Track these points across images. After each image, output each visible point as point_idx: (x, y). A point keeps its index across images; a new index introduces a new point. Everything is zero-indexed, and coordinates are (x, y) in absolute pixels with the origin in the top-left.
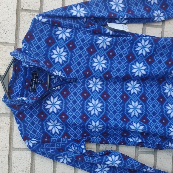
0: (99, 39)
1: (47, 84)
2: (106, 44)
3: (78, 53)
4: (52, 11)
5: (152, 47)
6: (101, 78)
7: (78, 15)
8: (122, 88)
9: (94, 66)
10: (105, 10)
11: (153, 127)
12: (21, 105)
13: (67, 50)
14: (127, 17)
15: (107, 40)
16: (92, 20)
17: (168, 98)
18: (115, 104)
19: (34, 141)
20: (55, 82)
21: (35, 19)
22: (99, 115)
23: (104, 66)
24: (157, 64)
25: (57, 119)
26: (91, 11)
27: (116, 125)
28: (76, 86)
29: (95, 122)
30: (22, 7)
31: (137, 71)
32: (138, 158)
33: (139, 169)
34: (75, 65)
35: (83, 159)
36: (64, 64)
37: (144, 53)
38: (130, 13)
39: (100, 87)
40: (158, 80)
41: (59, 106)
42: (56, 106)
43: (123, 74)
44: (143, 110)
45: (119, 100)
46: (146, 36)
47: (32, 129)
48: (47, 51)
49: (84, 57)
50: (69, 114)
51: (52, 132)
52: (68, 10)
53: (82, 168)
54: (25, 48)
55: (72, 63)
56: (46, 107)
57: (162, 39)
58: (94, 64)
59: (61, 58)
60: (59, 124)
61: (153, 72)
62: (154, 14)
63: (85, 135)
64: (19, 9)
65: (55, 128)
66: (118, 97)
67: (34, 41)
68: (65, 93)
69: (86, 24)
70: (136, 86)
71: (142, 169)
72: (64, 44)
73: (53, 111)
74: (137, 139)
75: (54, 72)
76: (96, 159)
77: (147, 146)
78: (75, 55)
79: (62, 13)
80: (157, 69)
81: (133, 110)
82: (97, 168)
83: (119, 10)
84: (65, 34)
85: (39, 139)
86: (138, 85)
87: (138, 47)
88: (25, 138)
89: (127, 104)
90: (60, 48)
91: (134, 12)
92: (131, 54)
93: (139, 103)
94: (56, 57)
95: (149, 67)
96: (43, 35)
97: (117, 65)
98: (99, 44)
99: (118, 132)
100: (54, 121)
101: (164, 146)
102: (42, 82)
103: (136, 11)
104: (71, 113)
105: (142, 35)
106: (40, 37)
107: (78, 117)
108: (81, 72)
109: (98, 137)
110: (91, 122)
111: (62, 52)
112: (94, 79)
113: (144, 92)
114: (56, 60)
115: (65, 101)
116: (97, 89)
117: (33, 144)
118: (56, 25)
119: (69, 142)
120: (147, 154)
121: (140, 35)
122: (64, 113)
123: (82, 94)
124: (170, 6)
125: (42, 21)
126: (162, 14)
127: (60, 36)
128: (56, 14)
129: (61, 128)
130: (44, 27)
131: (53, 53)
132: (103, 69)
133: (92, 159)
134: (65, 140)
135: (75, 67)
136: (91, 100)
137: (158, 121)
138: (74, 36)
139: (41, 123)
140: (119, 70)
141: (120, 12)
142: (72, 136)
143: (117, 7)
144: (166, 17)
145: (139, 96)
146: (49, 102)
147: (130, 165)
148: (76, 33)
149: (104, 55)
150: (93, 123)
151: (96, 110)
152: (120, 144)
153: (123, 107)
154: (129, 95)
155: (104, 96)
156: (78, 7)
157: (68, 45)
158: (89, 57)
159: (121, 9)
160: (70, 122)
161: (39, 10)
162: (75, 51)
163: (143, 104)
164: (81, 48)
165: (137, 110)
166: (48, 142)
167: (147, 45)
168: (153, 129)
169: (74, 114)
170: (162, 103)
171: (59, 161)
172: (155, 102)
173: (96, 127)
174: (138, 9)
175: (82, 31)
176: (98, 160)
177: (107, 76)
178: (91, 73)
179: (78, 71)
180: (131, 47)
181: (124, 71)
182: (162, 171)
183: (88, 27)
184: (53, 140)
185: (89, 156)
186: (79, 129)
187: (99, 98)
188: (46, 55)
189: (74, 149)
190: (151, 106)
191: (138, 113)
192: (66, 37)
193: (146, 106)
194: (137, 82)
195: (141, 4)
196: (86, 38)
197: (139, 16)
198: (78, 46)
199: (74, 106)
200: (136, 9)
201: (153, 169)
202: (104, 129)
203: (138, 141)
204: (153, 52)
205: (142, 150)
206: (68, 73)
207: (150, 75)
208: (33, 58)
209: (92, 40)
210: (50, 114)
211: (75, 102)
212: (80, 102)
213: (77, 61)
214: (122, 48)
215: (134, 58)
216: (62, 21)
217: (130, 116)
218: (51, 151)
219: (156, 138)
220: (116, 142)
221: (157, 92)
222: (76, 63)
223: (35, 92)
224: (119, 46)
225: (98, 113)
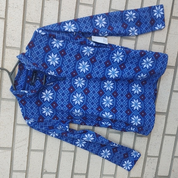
0: (85, 49)
1: (43, 80)
2: (90, 53)
3: (68, 58)
4: (50, 26)
5: (124, 57)
6: (84, 78)
7: (69, 31)
8: (100, 86)
9: (79, 69)
10: (90, 27)
11: (120, 116)
12: (23, 95)
13: (59, 56)
14: (107, 32)
15: (90, 50)
16: (80, 34)
17: (134, 95)
18: (93, 98)
19: (32, 120)
20: (49, 78)
21: (36, 32)
22: (81, 105)
23: (87, 69)
24: (128, 70)
25: (49, 106)
26: (80, 27)
27: (92, 113)
28: (65, 83)
29: (77, 110)
30: (26, 20)
31: (112, 74)
32: (108, 136)
33: (107, 144)
34: (65, 67)
35: (66, 135)
36: (57, 66)
37: (118, 61)
38: (110, 30)
39: (83, 84)
40: (129, 81)
41: (52, 97)
42: (49, 97)
43: (101, 76)
44: (114, 103)
45: (96, 95)
46: (122, 47)
47: (31, 112)
48: (44, 56)
49: (72, 61)
50: (59, 103)
51: (45, 115)
52: (62, 26)
53: (66, 140)
54: (28, 54)
55: (63, 66)
56: (42, 97)
57: (133, 52)
58: (80, 68)
59: (55, 62)
60: (51, 110)
61: (124, 76)
62: (129, 30)
63: (70, 118)
64: (24, 22)
65: (47, 112)
66: (96, 92)
67: (35, 48)
68: (56, 87)
69: (75, 37)
70: (111, 85)
71: (110, 144)
72: (58, 52)
73: (47, 100)
74: (108, 123)
75: (48, 73)
76: (76, 136)
77: (115, 129)
78: (65, 60)
79: (56, 29)
80: (127, 73)
81: (106, 102)
82: (77, 142)
83: (102, 27)
84: (58, 44)
85: (36, 119)
86: (112, 84)
87: (114, 56)
88: (26, 118)
89: (102, 98)
90: (54, 55)
91: (114, 28)
92: (108, 61)
93: (111, 97)
94: (51, 61)
95: (121, 72)
96: (42, 44)
97: (97, 69)
98: (85, 53)
99: (94, 117)
100: (47, 108)
101: (127, 130)
102: (40, 78)
103: (115, 28)
104: (60, 103)
105: (118, 46)
106: (39, 45)
107: (65, 106)
108: (69, 73)
109: (79, 120)
110: (74, 110)
111: (56, 58)
112: (79, 79)
113: (116, 89)
114: (51, 63)
115: (56, 93)
116: (81, 86)
117: (31, 122)
118: (52, 37)
119: (57, 122)
120: (115, 133)
121: (117, 46)
122: (55, 102)
123: (69, 89)
124: (144, 23)
125: (41, 34)
126: (136, 30)
127: (55, 46)
128: (53, 29)
129: (52, 112)
130: (43, 38)
131: (49, 58)
132: (86, 72)
133: (73, 136)
134: (55, 121)
135: (65, 69)
136: (76, 94)
137: (124, 112)
138: (66, 45)
139: (37, 108)
140: (98, 73)
141: (102, 28)
142: (60, 118)
143: (100, 24)
144: (139, 33)
145: (112, 92)
146: (44, 93)
147: (100, 141)
148: (67, 43)
149: (88, 61)
150: (76, 111)
151: (79, 101)
152: (95, 126)
153: (99, 100)
154: (104, 91)
155: (86, 91)
156: (70, 24)
157: (60, 52)
158: (76, 62)
159: (103, 25)
160: (59, 109)
161: (40, 23)
162: (66, 57)
163: (114, 98)
164: (70, 55)
165: (109, 103)
166: (42, 121)
167: (121, 55)
168: (119, 118)
169: (62, 103)
170: (129, 99)
171: (50, 135)
172: (123, 97)
173: (77, 113)
174: (117, 26)
175: (72, 42)
176: (77, 136)
177: (89, 77)
178: (77, 74)
179: (67, 72)
180: (109, 56)
181: (102, 74)
182: (125, 147)
183: (77, 39)
184: (46, 120)
185: (71, 134)
186: (65, 113)
187: (81, 92)
188: (43, 59)
189: (61, 128)
190: (120, 100)
191: (110, 105)
192: (60, 46)
193: (116, 100)
194: (112, 81)
195: (120, 21)
196: (74, 48)
197: (117, 32)
198: (68, 53)
199: (63, 97)
200: (116, 26)
201: (117, 145)
202: (83, 115)
203: (108, 125)
204: (125, 61)
205: (112, 131)
206: (59, 73)
207: (122, 78)
208: (34, 61)
209: (79, 49)
210: (44, 102)
211: (63, 94)
212: (67, 95)
213: (67, 64)
214: (102, 56)
215: (110, 64)
216: (57, 34)
217: (104, 107)
218: (44, 128)
219: (122, 124)
220: (92, 124)
221: (126, 90)
222: (65, 66)
223: (34, 86)
224: (100, 54)
225: (80, 104)
